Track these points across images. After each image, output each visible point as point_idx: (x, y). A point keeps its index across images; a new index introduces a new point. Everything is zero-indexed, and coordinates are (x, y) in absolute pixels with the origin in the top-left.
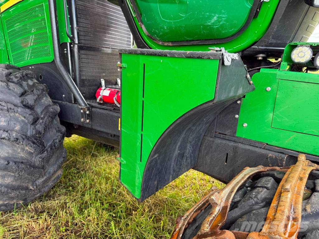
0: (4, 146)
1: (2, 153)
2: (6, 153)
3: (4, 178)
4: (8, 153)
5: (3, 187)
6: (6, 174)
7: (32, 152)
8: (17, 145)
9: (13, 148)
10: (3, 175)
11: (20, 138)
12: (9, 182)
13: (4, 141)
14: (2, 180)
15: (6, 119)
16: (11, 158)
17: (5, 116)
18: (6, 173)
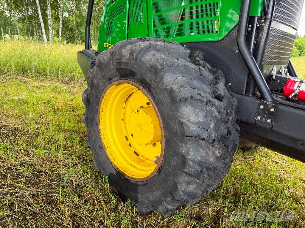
0: (199, 148)
1: (196, 155)
2: (200, 156)
3: (190, 184)
4: (202, 157)
5: (186, 195)
6: (193, 181)
7: (219, 156)
8: (211, 148)
9: (206, 150)
10: (190, 181)
11: (217, 140)
12: (192, 190)
13: (202, 142)
14: (187, 186)
15: (203, 114)
16: (203, 163)
17: (202, 110)
18: (193, 179)
